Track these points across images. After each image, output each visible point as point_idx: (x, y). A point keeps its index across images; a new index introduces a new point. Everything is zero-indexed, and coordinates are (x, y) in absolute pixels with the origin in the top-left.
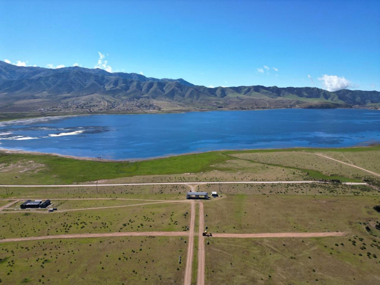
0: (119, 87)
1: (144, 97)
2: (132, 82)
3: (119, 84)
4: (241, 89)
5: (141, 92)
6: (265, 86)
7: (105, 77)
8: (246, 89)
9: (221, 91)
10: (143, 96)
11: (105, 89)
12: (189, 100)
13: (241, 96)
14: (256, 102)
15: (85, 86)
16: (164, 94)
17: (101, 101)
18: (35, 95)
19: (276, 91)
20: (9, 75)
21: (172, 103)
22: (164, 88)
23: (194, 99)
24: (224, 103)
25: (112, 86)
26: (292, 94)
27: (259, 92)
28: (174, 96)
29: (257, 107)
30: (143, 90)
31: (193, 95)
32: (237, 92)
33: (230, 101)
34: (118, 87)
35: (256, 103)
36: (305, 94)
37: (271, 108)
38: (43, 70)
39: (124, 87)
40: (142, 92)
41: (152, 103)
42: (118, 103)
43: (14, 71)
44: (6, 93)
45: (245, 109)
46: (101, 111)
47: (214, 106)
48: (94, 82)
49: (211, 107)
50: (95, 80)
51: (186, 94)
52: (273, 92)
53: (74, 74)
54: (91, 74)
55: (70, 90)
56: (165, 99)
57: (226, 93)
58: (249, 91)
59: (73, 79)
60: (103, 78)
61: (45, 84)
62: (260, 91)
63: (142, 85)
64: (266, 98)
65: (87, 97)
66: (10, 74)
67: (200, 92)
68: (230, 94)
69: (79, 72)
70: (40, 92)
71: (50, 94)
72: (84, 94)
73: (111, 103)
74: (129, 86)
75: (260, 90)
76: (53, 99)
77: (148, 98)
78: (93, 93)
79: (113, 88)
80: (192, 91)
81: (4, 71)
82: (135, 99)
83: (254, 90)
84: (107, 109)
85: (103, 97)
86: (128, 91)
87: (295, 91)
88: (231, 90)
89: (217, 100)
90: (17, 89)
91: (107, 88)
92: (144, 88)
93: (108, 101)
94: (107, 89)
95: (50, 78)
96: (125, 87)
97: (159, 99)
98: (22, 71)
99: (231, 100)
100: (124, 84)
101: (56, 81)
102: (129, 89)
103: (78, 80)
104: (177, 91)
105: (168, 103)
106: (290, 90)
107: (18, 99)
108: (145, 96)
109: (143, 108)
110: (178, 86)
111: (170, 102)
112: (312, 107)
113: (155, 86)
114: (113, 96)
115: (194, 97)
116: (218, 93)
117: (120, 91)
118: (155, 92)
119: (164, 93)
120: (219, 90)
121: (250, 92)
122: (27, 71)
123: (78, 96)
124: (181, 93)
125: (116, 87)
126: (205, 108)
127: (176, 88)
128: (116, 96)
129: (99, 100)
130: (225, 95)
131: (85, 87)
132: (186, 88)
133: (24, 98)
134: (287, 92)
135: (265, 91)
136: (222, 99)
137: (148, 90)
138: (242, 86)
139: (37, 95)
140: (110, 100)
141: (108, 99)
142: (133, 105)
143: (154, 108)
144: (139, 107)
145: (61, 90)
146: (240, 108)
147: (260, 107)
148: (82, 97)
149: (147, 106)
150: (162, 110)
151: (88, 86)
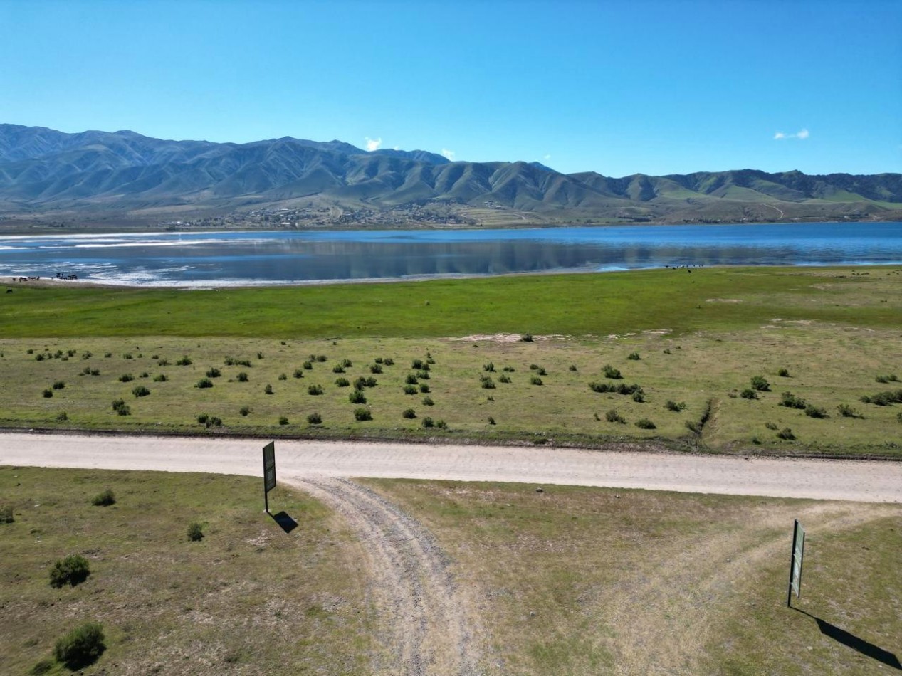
0: (380, 178)
1: (438, 201)
2: (411, 165)
3: (379, 172)
4: (697, 180)
5: (431, 189)
6: (766, 170)
7: (350, 157)
8: (712, 181)
9: (641, 185)
10: (435, 198)
11: (346, 184)
12: (554, 205)
13: (699, 196)
14: (744, 208)
15: (299, 177)
16: (489, 193)
17: (328, 209)
18: (182, 197)
19: (799, 183)
20: (139, 159)
21: (509, 213)
22: (491, 180)
23: (567, 203)
24: (653, 212)
25: (362, 176)
26: (846, 192)
27: (748, 187)
28: (515, 197)
29: (751, 219)
30: (437, 185)
31: (566, 194)
32: (686, 188)
33: (668, 208)
34: (376, 179)
35: (746, 210)
36: (886, 193)
37: (793, 221)
38: (215, 146)
39: (391, 177)
40: (435, 189)
41: (455, 213)
42: (370, 212)
45: (716, 222)
46: (321, 226)
47: (625, 218)
48: (321, 166)
49: (617, 220)
50: (324, 163)
51: (547, 193)
52: (789, 186)
53: (276, 150)
54: (316, 151)
55: (263, 186)
56: (491, 204)
57: (655, 190)
58: (721, 186)
59: (271, 160)
60: (343, 159)
61: (210, 173)
62: (752, 184)
63: (434, 173)
64: (773, 201)
65: (299, 200)
66: (140, 157)
67: (585, 186)
68: (667, 193)
69: (287, 146)
70: (197, 192)
71: (217, 196)
72: (295, 194)
73: (352, 212)
74: (405, 177)
75: (752, 181)
76: (220, 206)
77: (447, 201)
78: (316, 194)
79: (364, 180)
80: (564, 183)
81: (129, 149)
82: (414, 205)
83: (733, 182)
84: (337, 223)
85: (338, 201)
86: (403, 188)
87: (855, 184)
88: (671, 182)
89: (633, 205)
90: (147, 185)
91: (351, 180)
92: (440, 180)
93: (345, 209)
94: (350, 184)
95: (224, 160)
96: (394, 179)
97: (475, 205)
98: (169, 150)
99: (670, 205)
100: (392, 170)
101: (236, 166)
102: (403, 182)
104: (523, 184)
105: (496, 212)
106: (841, 181)
107: (145, 205)
108: (441, 197)
109: (429, 221)
110: (527, 171)
111: (504, 209)
113: (468, 174)
114: (361, 200)
115: (567, 199)
116: (634, 189)
117: (381, 187)
118: (467, 188)
119: (491, 191)
120: (638, 184)
121: (723, 187)
122: (178, 149)
123: (280, 200)
124: (533, 191)
125: (371, 178)
126: (598, 222)
127: (520, 176)
128: (369, 200)
129: (326, 206)
130: (654, 196)
131: (298, 179)
132: (548, 178)
133: (156, 204)
134: (832, 186)
135: (767, 183)
136: (646, 203)
137: (448, 186)
138: (701, 174)
139: (186, 198)
140: (352, 206)
141: (347, 205)
142: (407, 215)
143: (458, 221)
144: (418, 219)
145: (243, 186)
146: (700, 220)
147: (758, 219)
148: (287, 201)
149: (442, 218)
150: (477, 224)
151: (304, 176)
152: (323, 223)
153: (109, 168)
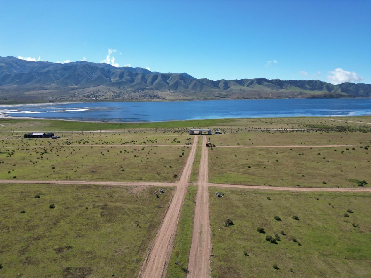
0: (125, 79)
1: (149, 89)
2: (137, 74)
3: (124, 77)
4: (244, 82)
5: (145, 84)
6: (267, 79)
7: (111, 70)
8: (249, 82)
9: (224, 84)
10: (147, 88)
11: (111, 81)
12: (192, 91)
13: (244, 88)
14: (258, 93)
15: (92, 78)
16: (168, 86)
17: (106, 92)
18: (44, 87)
19: (279, 84)
20: (20, 69)
21: (176, 94)
22: (168, 81)
23: (197, 90)
24: (227, 94)
25: (117, 79)
26: (294, 87)
27: (261, 85)
28: (178, 87)
29: (260, 97)
30: (147, 82)
31: (196, 87)
32: (240, 85)
33: (233, 93)
34: (123, 80)
35: (259, 94)
36: (308, 87)
37: (273, 98)
38: (52, 64)
39: (129, 79)
40: (147, 84)
41: (156, 94)
42: (123, 93)
43: (24, 66)
44: (17, 85)
45: (248, 99)
46: (107, 100)
47: (217, 96)
48: (101, 74)
49: (214, 97)
50: (101, 73)
51: (190, 86)
52: (275, 84)
53: (81, 67)
54: (97, 67)
55: (77, 82)
56: (169, 91)
57: (229, 85)
59: (80, 72)
60: (109, 71)
61: (53, 76)
62: (263, 83)
63: (146, 78)
64: (269, 90)
65: (93, 88)
67: (203, 84)
68: (233, 87)
69: (86, 66)
70: (49, 84)
71: (59, 86)
72: (91, 86)
73: (117, 93)
74: (134, 79)
75: (263, 82)
76: (61, 90)
77: (152, 89)
78: (100, 85)
79: (118, 80)
80: (196, 83)
81: (15, 65)
82: (140, 90)
83: (256, 83)
84: (112, 98)
85: (109, 89)
86: (134, 84)
87: (298, 84)
88: (234, 82)
89: (220, 91)
90: (27, 81)
91: (113, 80)
92: (149, 80)
93: (113, 92)
94: (113, 82)
95: (59, 71)
96: (130, 80)
97: (163, 91)
98: (32, 66)
99: (234, 91)
100: (129, 77)
101: (64, 74)
102: (134, 81)
103: (84, 73)
104: (180, 83)
105: (172, 94)
106: (293, 83)
107: (29, 90)
108: (149, 87)
109: (147, 98)
110: (181, 78)
111: (174, 93)
112: (315, 97)
113: (159, 78)
114: (118, 88)
115: (197, 89)
116: (221, 85)
117: (125, 83)
118: (159, 84)
120: (222, 83)
121: (253, 84)
122: (37, 65)
123: (85, 88)
124: (184, 85)
125: (121, 79)
126: (208, 98)
127: (180, 80)
128: (121, 88)
129: (105, 91)
130: (228, 88)
132: (190, 81)
133: (34, 89)
134: (290, 85)
135: (268, 83)
136: (225, 91)
137: (152, 82)
138: (245, 79)
139: (46, 87)
140: (116, 91)
141: (114, 90)
142: (138, 95)
143: (158, 98)
144: (143, 97)
145: (69, 82)
146: (243, 98)
147: (262, 97)
148: (89, 89)
149: (152, 96)
150: (166, 99)
151: (94, 78)
152: (108, 98)
153: (8, 73)
